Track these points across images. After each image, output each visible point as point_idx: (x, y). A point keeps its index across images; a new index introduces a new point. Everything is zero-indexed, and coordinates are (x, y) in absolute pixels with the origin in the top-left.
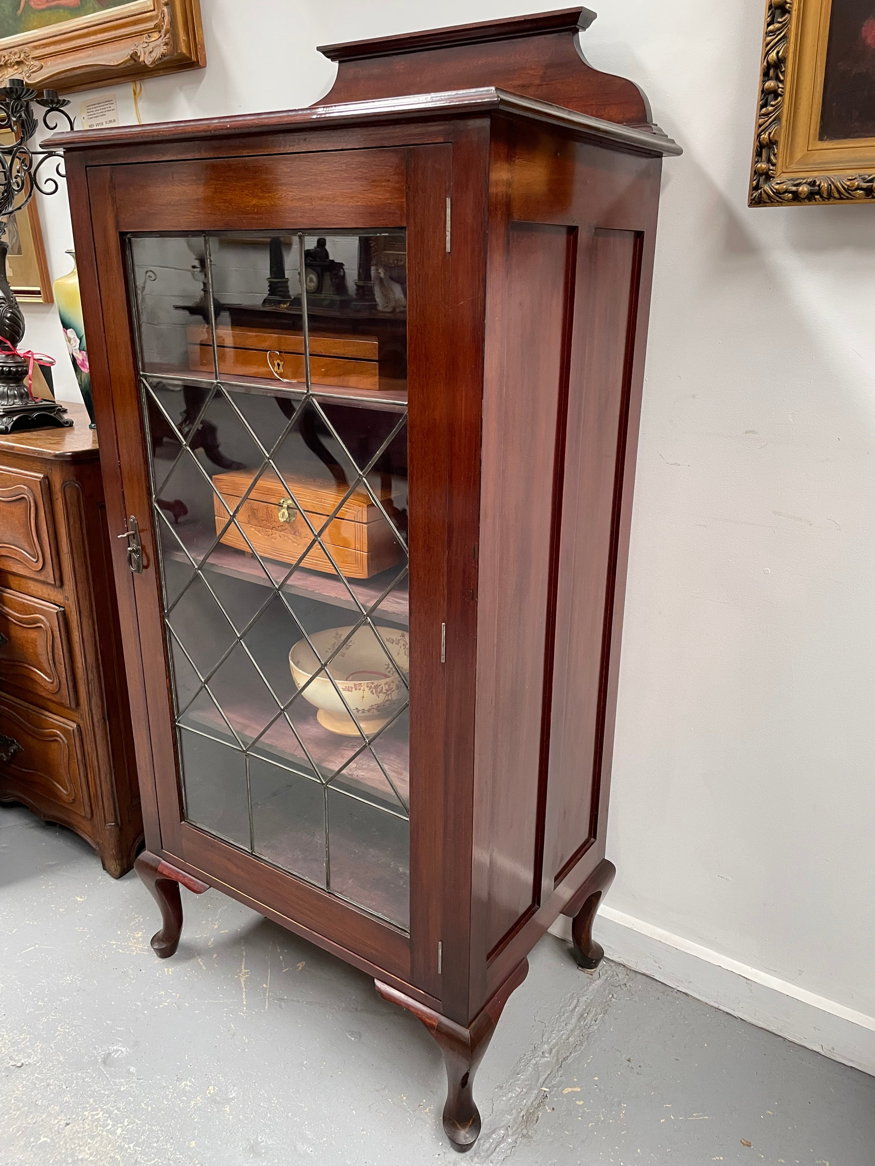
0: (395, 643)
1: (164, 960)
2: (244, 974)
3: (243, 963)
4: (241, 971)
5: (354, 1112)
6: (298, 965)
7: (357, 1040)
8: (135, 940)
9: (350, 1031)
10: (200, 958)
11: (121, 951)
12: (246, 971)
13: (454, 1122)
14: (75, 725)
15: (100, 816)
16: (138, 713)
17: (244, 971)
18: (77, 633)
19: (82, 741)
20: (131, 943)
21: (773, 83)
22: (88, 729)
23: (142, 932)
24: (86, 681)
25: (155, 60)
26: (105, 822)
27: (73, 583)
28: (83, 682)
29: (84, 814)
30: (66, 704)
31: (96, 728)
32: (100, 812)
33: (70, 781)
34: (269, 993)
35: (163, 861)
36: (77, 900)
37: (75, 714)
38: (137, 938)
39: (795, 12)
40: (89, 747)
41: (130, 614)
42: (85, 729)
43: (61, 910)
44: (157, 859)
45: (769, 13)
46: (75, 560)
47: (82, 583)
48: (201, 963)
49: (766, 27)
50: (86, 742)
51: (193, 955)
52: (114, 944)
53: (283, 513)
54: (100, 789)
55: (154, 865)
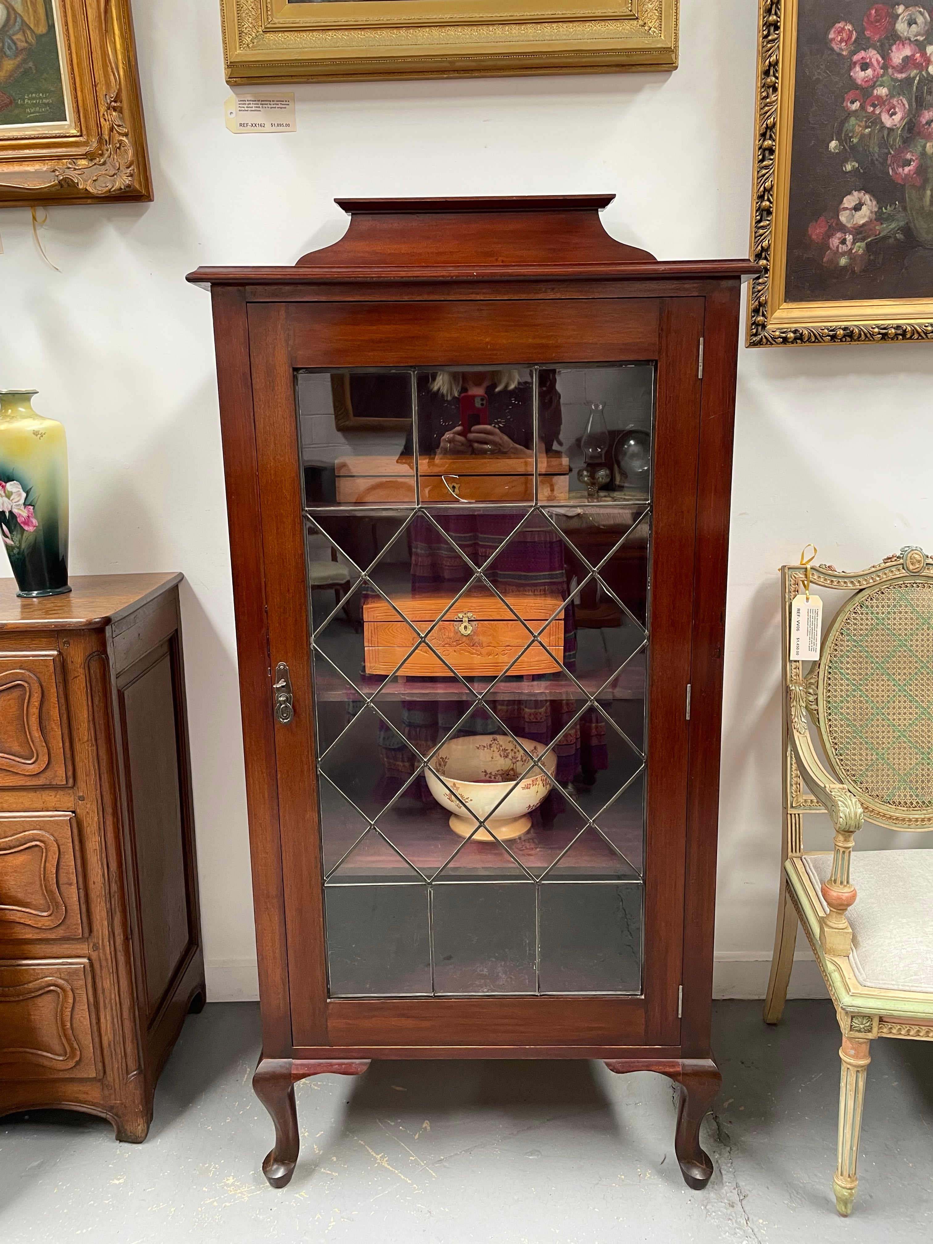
0: (486, 748)
1: (284, 1190)
2: (381, 1159)
3: (370, 1151)
4: (376, 1159)
5: (596, 1210)
6: (424, 1126)
7: (540, 1156)
8: (232, 1187)
9: (528, 1153)
10: (321, 1168)
11: (228, 1204)
12: (380, 1155)
13: (693, 1163)
14: (85, 960)
15: (118, 1068)
16: (265, 892)
17: (378, 1157)
18: (97, 838)
19: (94, 978)
20: (231, 1191)
21: (765, 262)
22: (106, 959)
23: (231, 1177)
24: (108, 896)
25: (112, 190)
26: (128, 1073)
27: (95, 776)
28: (104, 899)
29: (94, 1075)
30: (75, 936)
31: (119, 954)
32: (120, 1062)
33: (73, 1039)
34: (423, 1163)
35: (294, 1061)
36: (116, 1184)
37: (84, 947)
38: (233, 1184)
39: (774, 214)
40: (106, 983)
41: (265, 775)
42: (100, 960)
43: (107, 1202)
44: (286, 1063)
45: (758, 214)
46: (99, 747)
47: (107, 772)
48: (328, 1172)
49: (754, 223)
50: (102, 977)
51: (311, 1168)
52: (213, 1202)
53: (466, 627)
54: (121, 1032)
55: (284, 1071)
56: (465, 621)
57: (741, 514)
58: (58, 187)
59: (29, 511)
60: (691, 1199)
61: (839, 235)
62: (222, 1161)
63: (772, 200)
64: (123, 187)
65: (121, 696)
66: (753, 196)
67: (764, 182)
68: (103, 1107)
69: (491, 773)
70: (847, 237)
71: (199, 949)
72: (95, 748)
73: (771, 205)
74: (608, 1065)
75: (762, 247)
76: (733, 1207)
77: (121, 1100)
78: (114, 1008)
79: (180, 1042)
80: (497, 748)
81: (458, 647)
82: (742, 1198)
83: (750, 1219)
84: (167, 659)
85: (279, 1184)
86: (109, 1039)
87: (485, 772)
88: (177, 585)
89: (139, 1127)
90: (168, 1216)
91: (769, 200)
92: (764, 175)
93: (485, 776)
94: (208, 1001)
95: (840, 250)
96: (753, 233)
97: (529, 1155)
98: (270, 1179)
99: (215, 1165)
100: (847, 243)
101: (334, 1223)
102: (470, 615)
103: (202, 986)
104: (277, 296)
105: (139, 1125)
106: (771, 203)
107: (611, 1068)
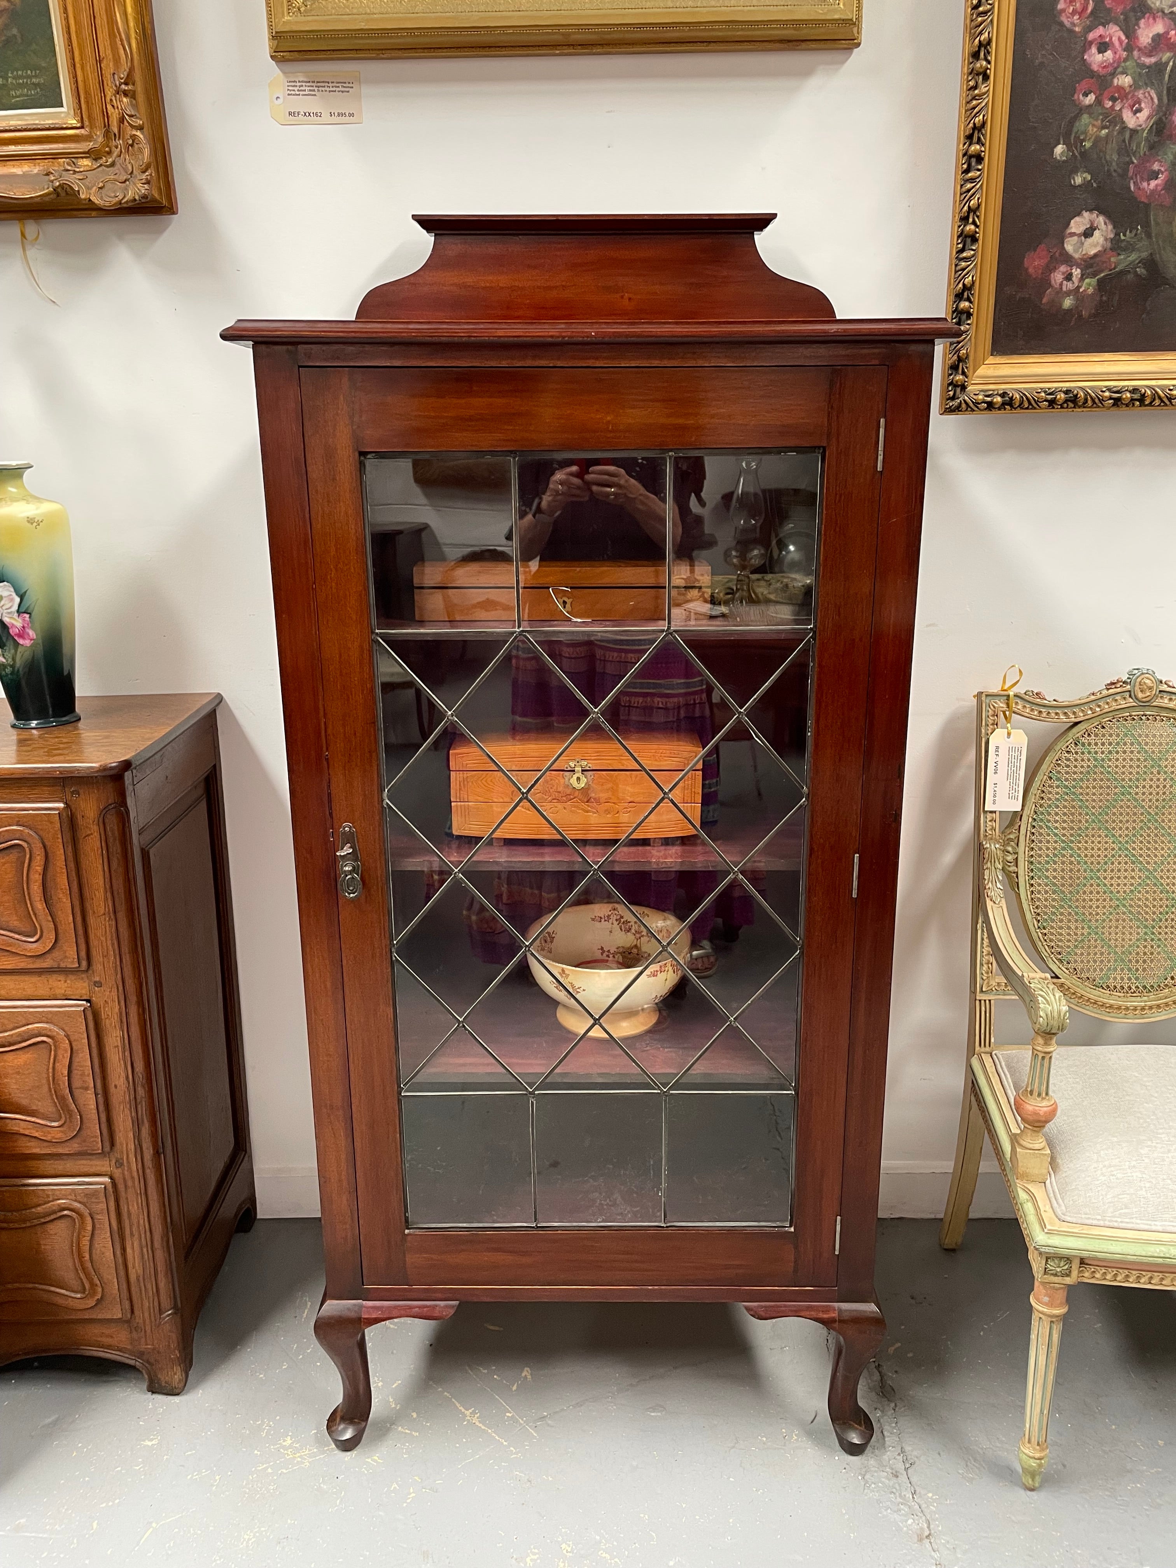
0: (603, 920)
1: (354, 1453)
2: (471, 1415)
3: (458, 1405)
4: (465, 1416)
5: (731, 1479)
6: (523, 1375)
7: (664, 1413)
8: (290, 1450)
9: (650, 1408)
10: (398, 1426)
11: (284, 1471)
12: (470, 1411)
13: (850, 1424)
14: (106, 1180)
15: (149, 1307)
16: (328, 1102)
17: (468, 1413)
18: (119, 1033)
19: (117, 1201)
20: (288, 1455)
21: (967, 304)
22: (133, 1178)
23: (289, 1437)
24: (133, 1103)
25: (123, 202)
26: (161, 1312)
27: (115, 958)
28: (128, 1106)
29: (120, 1316)
30: (94, 1150)
31: (148, 1171)
32: (151, 1300)
33: (94, 1273)
34: (522, 1420)
35: (364, 1302)
36: (148, 1446)
37: (105, 1162)
38: (290, 1446)
39: (980, 242)
40: (133, 1206)
41: (327, 962)
42: (124, 1179)
43: (138, 1468)
44: (355, 1305)
45: (959, 241)
46: (118, 922)
47: (129, 953)
48: (407, 1431)
49: (954, 253)
50: (127, 1198)
51: (386, 1427)
52: (267, 1468)
53: (578, 779)
54: (152, 1264)
55: (353, 1315)
56: (578, 772)
57: (927, 626)
58: (53, 196)
59: (24, 620)
60: (847, 1466)
61: (1063, 268)
62: (278, 1418)
63: (978, 224)
64: (137, 198)
65: (145, 855)
66: (954, 217)
67: (969, 200)
68: (131, 1353)
69: (609, 951)
70: (1073, 271)
71: (247, 1156)
72: (114, 923)
73: (977, 230)
74: (748, 1309)
75: (964, 284)
76: (897, 1477)
77: (153, 1345)
78: (143, 1236)
79: (226, 1268)
80: (617, 920)
81: (569, 803)
82: (908, 1465)
83: (917, 1492)
84: (203, 805)
85: (347, 1446)
86: (136, 1271)
87: (602, 948)
88: (215, 710)
89: (177, 1375)
90: (212, 1485)
91: (974, 223)
92: (969, 191)
93: (602, 954)
94: (258, 1217)
95: (1064, 289)
96: (954, 266)
97: (651, 1412)
98: (336, 1441)
99: (269, 1422)
100: (1074, 279)
101: (413, 1495)
102: (584, 763)
103: (252, 1200)
104: (338, 358)
105: (175, 1374)
106: (977, 226)
107: (752, 1313)
